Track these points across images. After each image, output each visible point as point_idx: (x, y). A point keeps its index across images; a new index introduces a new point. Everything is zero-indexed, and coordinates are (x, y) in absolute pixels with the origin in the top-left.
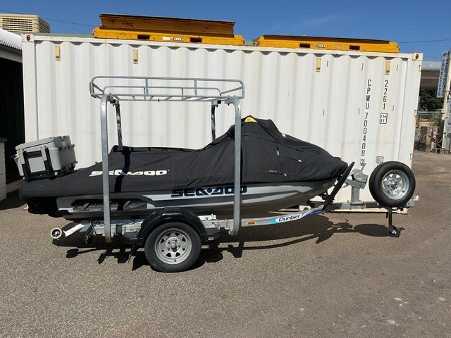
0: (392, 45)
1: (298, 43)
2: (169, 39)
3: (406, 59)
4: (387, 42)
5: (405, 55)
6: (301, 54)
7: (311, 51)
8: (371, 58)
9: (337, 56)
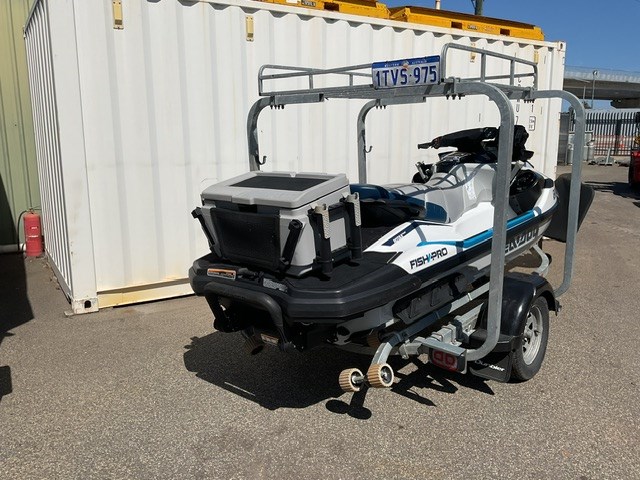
0: (537, 30)
1: (449, 21)
2: (296, 1)
3: (551, 49)
4: (531, 27)
5: (551, 44)
6: (456, 37)
7: (467, 34)
8: (521, 46)
9: (491, 41)
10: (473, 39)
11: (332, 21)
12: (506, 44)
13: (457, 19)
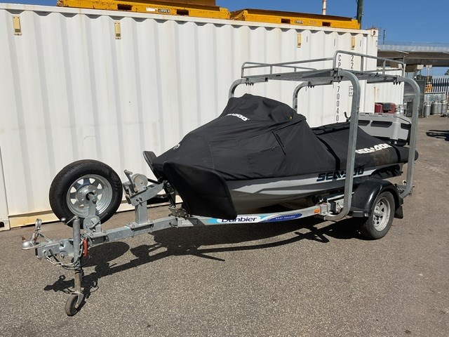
0: (354, 22)
1: (279, 18)
2: (154, 10)
3: (366, 35)
5: (365, 32)
6: (284, 30)
7: (292, 27)
8: (340, 33)
9: (313, 31)
10: (299, 31)
11: (182, 22)
12: (327, 33)
13: (286, 16)
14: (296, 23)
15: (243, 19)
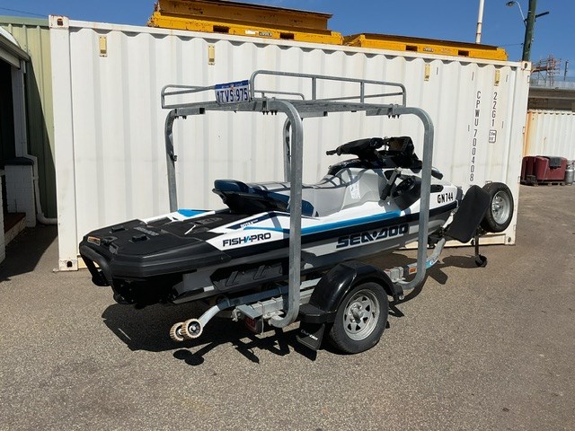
0: (500, 51)
1: (404, 45)
2: (254, 33)
3: (514, 68)
4: (495, 48)
5: (514, 64)
6: (409, 59)
7: (419, 55)
8: (481, 65)
9: (446, 62)
10: (427, 60)
11: (286, 47)
12: (463, 63)
13: (412, 43)
14: (425, 50)
15: (359, 44)
